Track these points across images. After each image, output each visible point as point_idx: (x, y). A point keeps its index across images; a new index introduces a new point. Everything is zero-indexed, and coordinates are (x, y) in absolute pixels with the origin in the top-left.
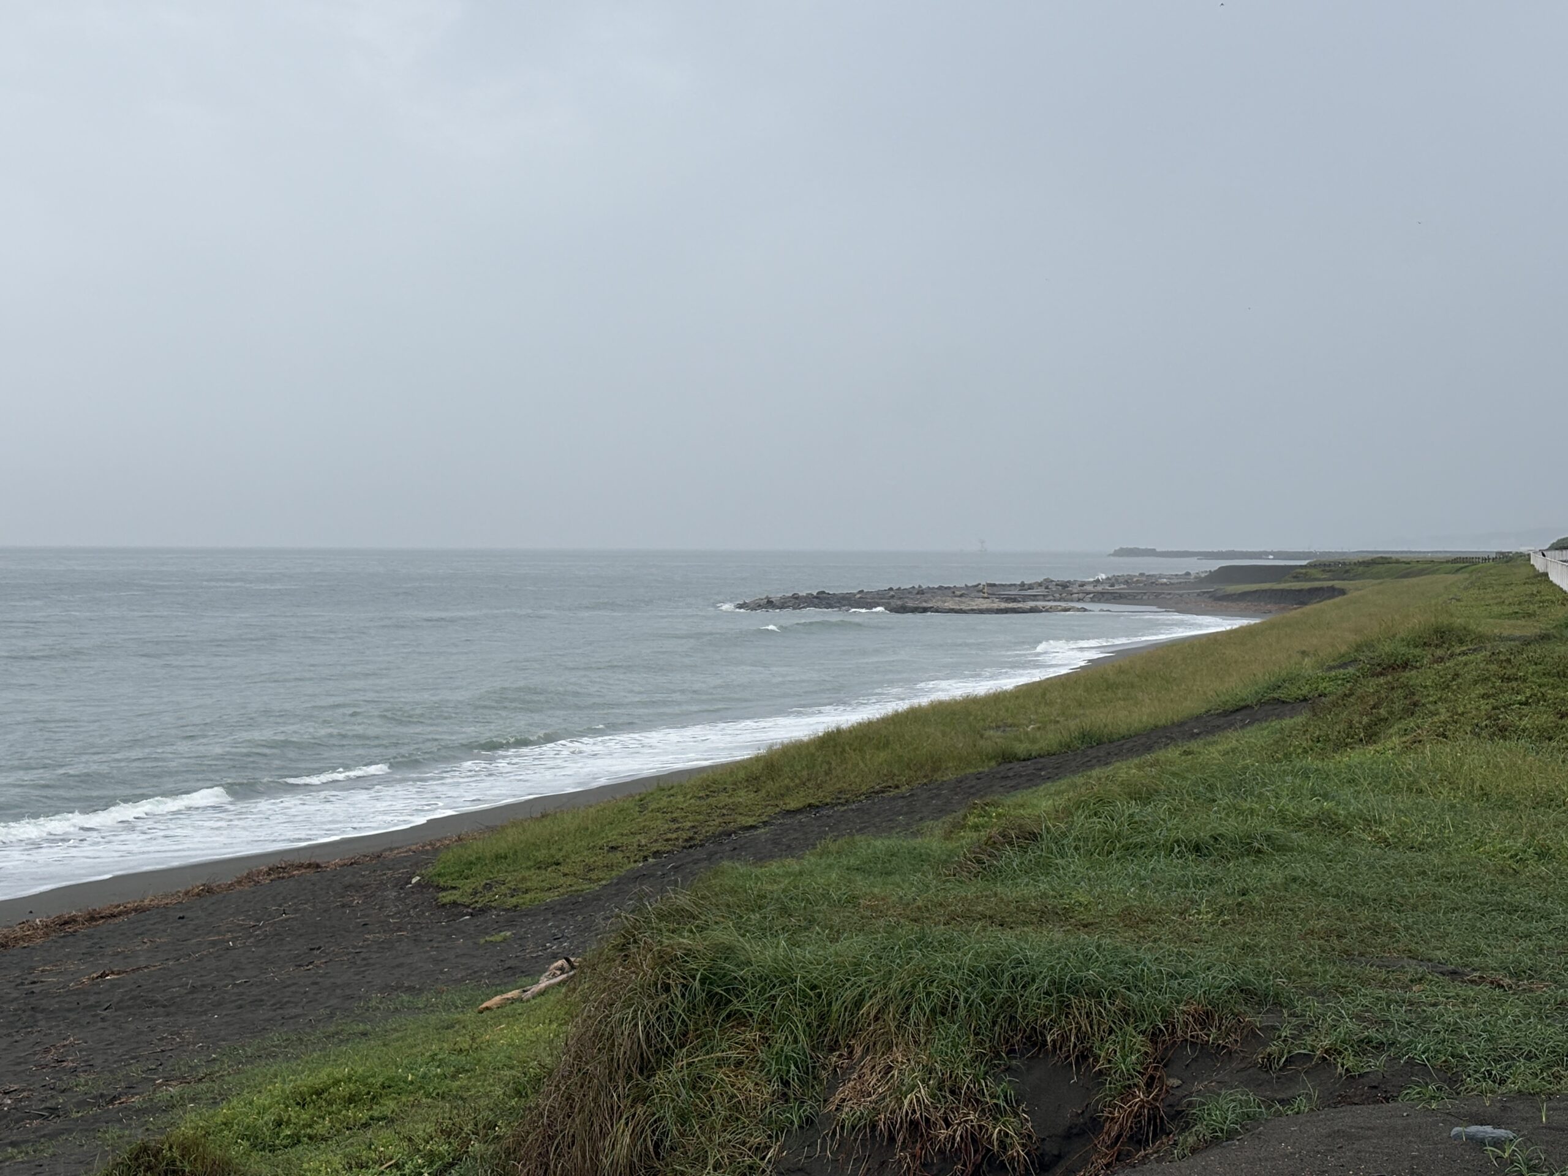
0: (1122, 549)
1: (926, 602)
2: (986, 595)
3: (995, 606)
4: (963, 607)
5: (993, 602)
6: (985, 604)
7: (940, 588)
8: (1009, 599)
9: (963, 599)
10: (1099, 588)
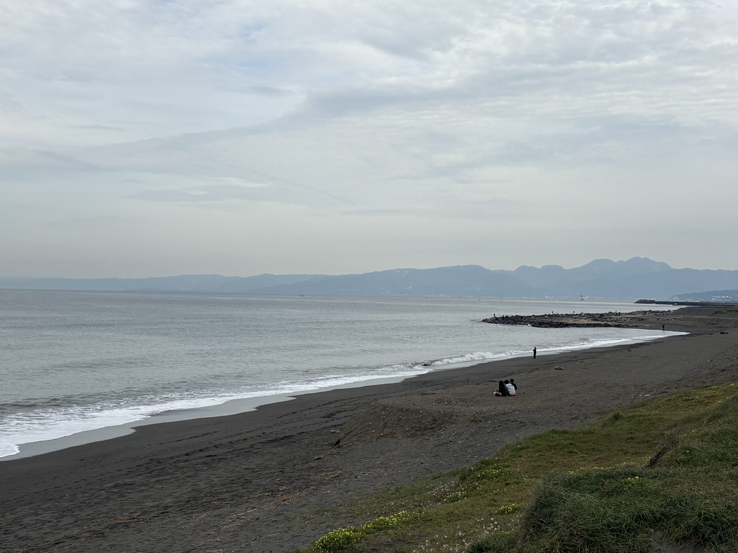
0: (640, 300)
1: (561, 320)
2: (585, 318)
3: (590, 322)
4: (577, 323)
5: (589, 321)
6: (585, 322)
7: (566, 314)
8: (595, 320)
9: (576, 319)
10: (633, 316)
